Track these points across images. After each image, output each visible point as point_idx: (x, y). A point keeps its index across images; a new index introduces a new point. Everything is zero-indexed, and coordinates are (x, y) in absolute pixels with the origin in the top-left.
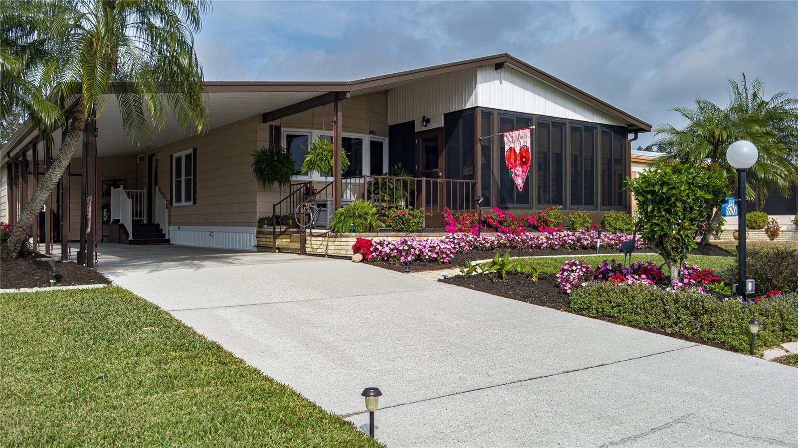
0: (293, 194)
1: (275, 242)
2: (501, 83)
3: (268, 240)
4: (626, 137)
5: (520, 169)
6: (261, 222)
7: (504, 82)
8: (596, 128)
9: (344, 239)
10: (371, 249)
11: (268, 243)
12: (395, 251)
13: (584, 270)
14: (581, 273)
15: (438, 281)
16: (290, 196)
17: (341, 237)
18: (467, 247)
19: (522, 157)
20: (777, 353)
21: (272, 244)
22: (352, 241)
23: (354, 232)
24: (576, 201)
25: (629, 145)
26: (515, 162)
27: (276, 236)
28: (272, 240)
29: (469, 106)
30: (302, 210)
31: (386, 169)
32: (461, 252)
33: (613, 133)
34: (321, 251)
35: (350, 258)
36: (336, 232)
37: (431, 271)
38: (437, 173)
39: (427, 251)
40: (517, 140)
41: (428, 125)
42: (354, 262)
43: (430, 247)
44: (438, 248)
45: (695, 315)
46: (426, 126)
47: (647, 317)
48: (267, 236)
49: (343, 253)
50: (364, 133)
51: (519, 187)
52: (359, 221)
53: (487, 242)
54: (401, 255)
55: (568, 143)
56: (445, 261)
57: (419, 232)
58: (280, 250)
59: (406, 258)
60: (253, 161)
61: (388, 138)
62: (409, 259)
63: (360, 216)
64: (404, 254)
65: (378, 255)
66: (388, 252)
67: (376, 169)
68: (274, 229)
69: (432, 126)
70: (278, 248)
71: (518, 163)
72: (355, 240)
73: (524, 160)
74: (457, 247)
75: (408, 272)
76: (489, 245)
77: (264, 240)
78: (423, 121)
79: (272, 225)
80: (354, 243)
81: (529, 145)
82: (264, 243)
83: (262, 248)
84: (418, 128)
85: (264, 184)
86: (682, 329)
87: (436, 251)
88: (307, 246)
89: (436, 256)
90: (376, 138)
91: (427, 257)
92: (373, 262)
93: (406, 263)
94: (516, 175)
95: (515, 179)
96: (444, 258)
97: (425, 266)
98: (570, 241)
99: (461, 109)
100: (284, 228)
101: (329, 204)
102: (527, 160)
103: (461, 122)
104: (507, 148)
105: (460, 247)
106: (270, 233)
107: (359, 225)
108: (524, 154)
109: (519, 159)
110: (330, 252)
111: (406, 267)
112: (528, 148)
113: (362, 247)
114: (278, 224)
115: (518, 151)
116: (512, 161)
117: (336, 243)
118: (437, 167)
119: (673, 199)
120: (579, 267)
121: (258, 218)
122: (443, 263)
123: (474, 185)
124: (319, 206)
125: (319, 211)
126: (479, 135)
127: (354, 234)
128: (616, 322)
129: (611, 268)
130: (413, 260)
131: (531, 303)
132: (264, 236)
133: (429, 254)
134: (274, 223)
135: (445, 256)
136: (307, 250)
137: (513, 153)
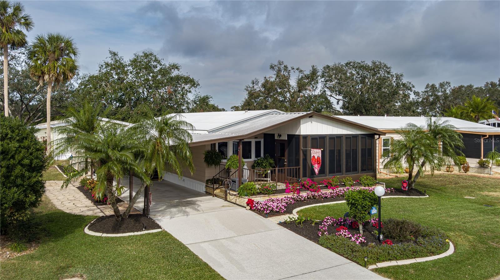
0: (221, 171)
1: (214, 192)
2: (312, 123)
3: (211, 190)
4: (374, 138)
5: (317, 166)
6: (208, 181)
7: (313, 122)
8: (358, 136)
9: (243, 199)
10: (253, 206)
11: (211, 192)
12: (262, 208)
13: (332, 222)
14: (330, 223)
15: (278, 224)
16: (220, 173)
17: (242, 197)
18: (293, 202)
19: (318, 161)
20: (374, 267)
21: (212, 192)
22: (246, 200)
23: (247, 196)
24: (348, 170)
25: (376, 142)
26: (315, 162)
27: (214, 189)
28: (213, 191)
29: (297, 134)
30: (225, 182)
31: (262, 155)
32: (291, 204)
33: (367, 137)
34: (233, 201)
35: (245, 207)
36: (240, 195)
37: (276, 217)
38: (284, 160)
39: (275, 208)
40: (316, 153)
41: (280, 137)
42: (246, 210)
43: (276, 206)
44: (279, 207)
45: (353, 252)
46: (279, 138)
47: (340, 250)
48: (210, 189)
49: (242, 204)
50: (252, 139)
51: (316, 173)
52: (249, 191)
53: (302, 198)
54: (265, 210)
55: (344, 145)
56: (282, 212)
57: (274, 194)
58: (216, 196)
59: (266, 211)
60: (204, 156)
61: (263, 139)
62: (268, 212)
63: (249, 189)
64: (266, 209)
65: (256, 208)
66: (260, 208)
67: (258, 155)
68: (214, 186)
69: (282, 138)
70: (215, 195)
71: (316, 163)
72: (247, 199)
73: (318, 162)
74: (289, 201)
75: (267, 218)
76: (303, 199)
77: (209, 190)
78: (278, 136)
79: (212, 184)
80: (247, 201)
81: (320, 156)
82: (209, 191)
83: (208, 194)
84: (276, 138)
85: (208, 165)
86: (348, 256)
87: (278, 208)
88: (227, 197)
89: (278, 210)
90: (258, 140)
91: (275, 211)
92: (254, 211)
93: (266, 214)
94: (315, 167)
95: (315, 169)
96: (281, 211)
97: (274, 214)
98: (341, 193)
99: (294, 134)
100: (217, 186)
101: (237, 182)
102: (320, 162)
103: (294, 139)
104: (312, 155)
105: (290, 202)
106: (211, 188)
107: (249, 193)
108: (319, 160)
109: (316, 161)
110: (237, 203)
111: (266, 215)
112: (320, 158)
113: (250, 203)
114: (215, 183)
115: (316, 158)
116: (314, 162)
117: (240, 199)
118: (284, 157)
119: (357, 205)
120: (330, 220)
121: (206, 179)
122: (281, 213)
123: (299, 168)
124: (233, 181)
125: (233, 183)
126: (302, 147)
127: (247, 197)
128: (331, 250)
129: (342, 221)
130: (269, 212)
131: (307, 239)
132: (209, 188)
133: (276, 209)
134: (214, 183)
135: (282, 210)
136: (228, 199)
137: (314, 158)
